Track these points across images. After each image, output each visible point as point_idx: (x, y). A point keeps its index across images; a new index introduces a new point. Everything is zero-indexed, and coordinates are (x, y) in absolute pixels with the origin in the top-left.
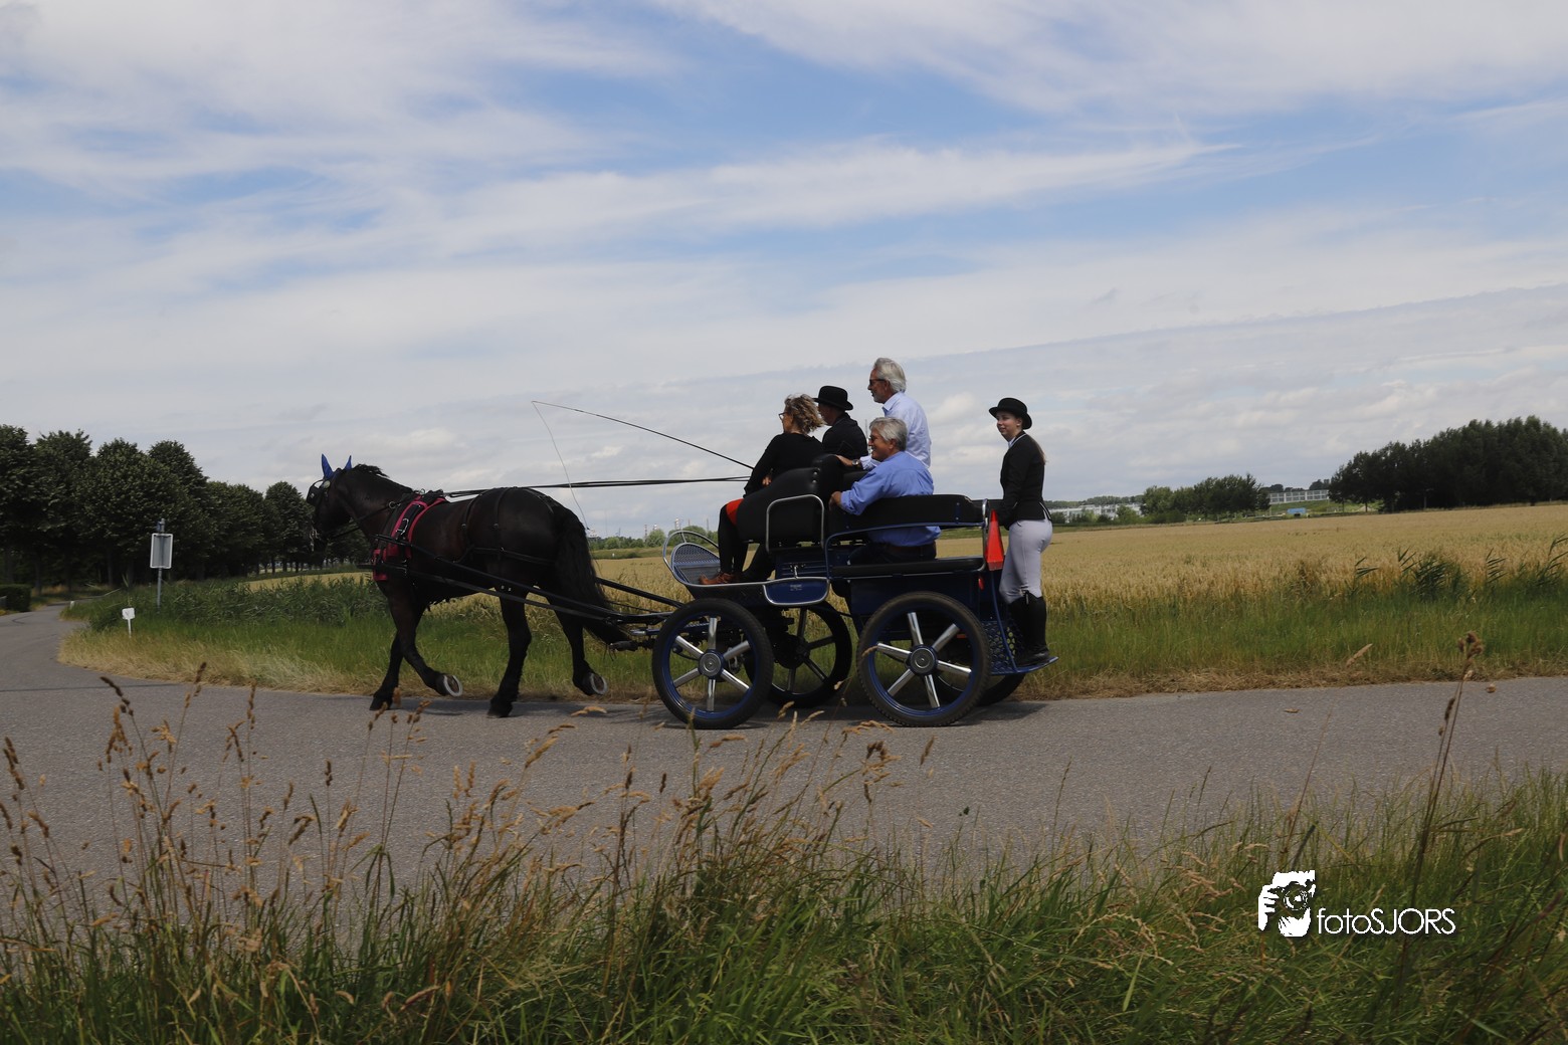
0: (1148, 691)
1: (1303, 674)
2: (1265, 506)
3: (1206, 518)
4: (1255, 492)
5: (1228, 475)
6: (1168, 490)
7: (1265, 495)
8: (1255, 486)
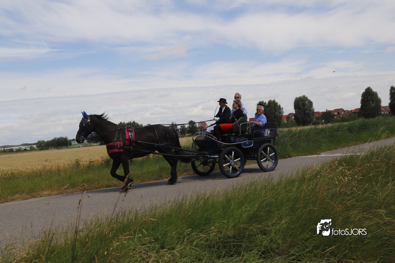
0: (31, 198)
1: (74, 189)
2: (71, 144)
3: (55, 148)
4: (68, 141)
5: (60, 137)
6: (44, 141)
7: (71, 142)
8: (68, 139)
